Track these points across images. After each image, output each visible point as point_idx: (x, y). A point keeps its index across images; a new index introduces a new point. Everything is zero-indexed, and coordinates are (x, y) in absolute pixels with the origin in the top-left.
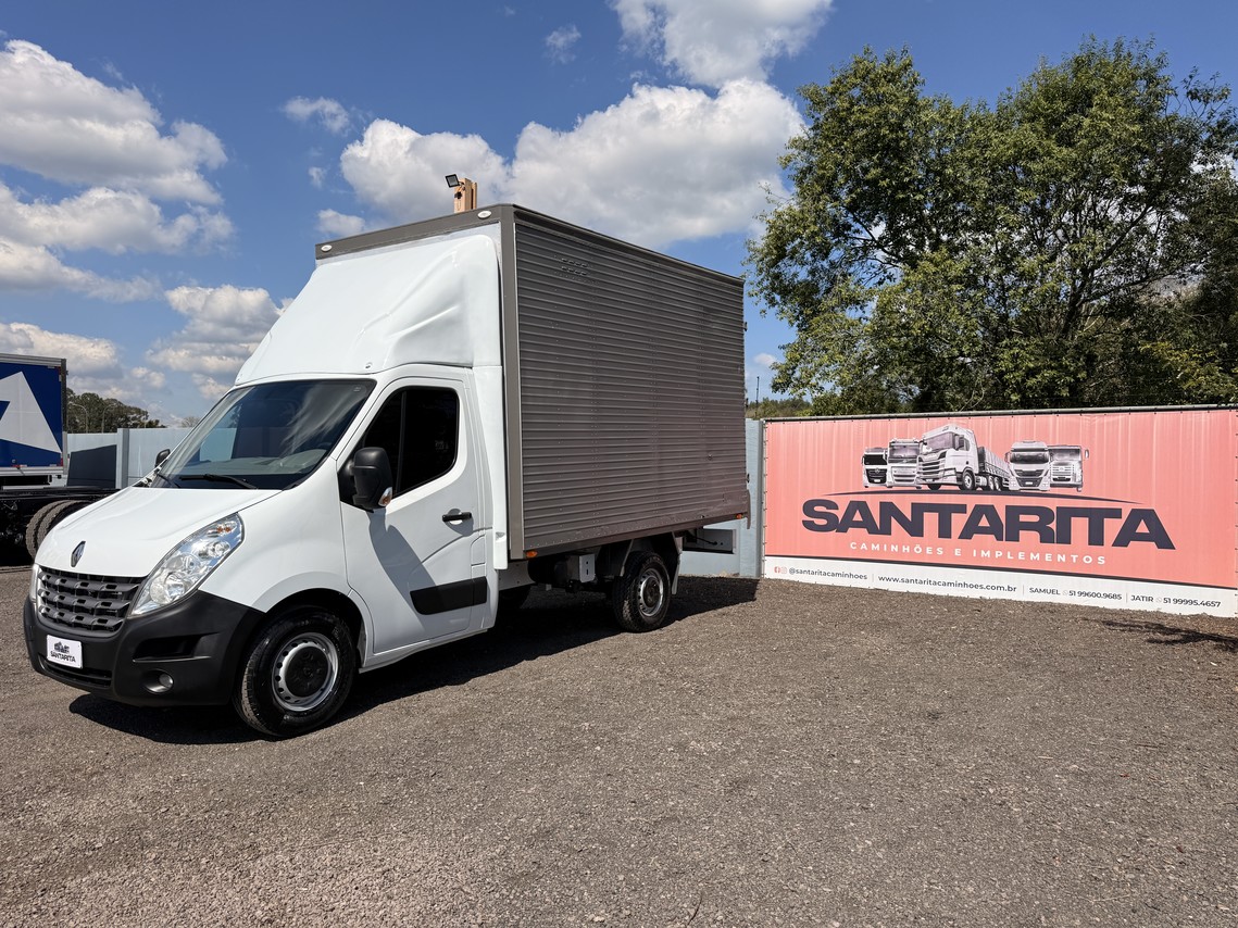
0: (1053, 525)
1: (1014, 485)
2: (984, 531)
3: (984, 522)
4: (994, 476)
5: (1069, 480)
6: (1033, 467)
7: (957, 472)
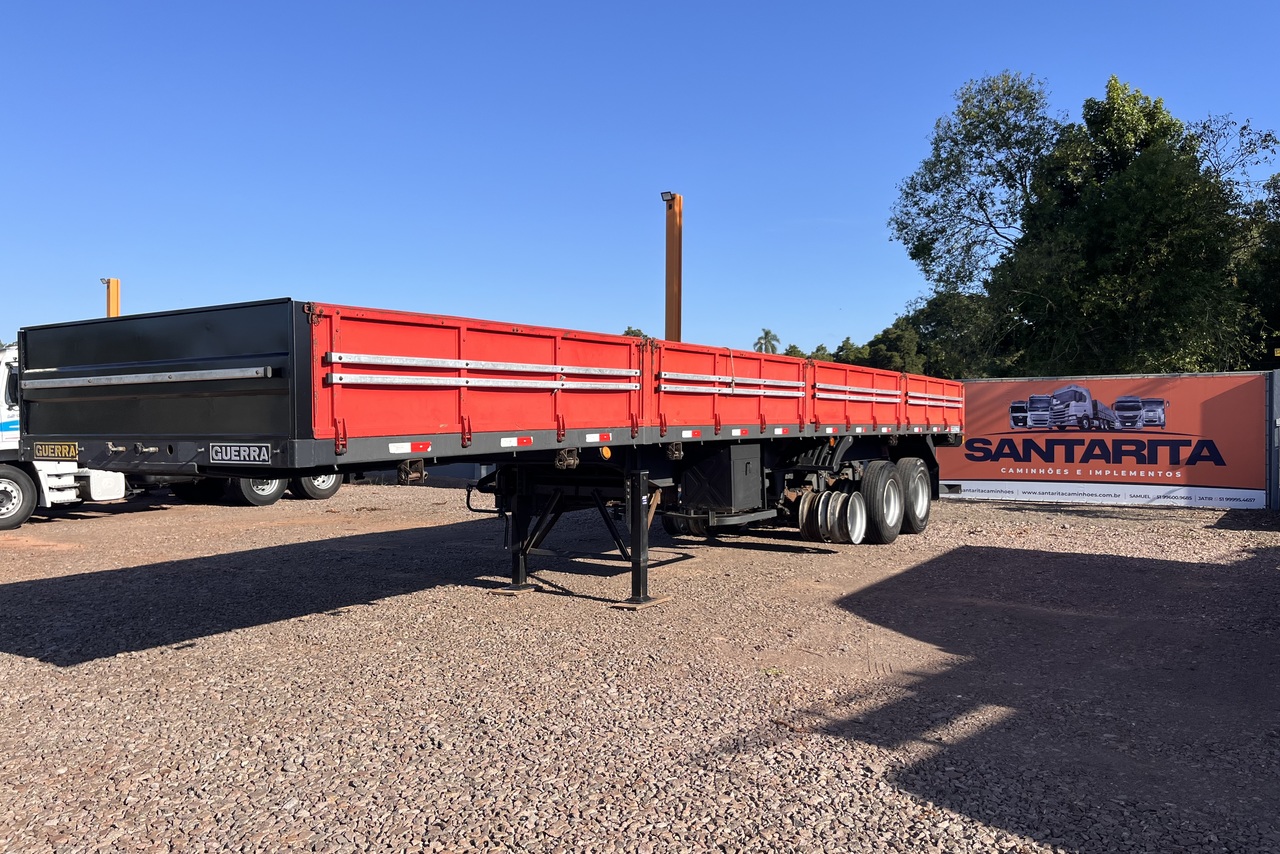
1: (1118, 425)
2: (1097, 457)
3: (1097, 451)
4: (1104, 419)
5: (1156, 421)
6: (1131, 413)
7: (1078, 418)
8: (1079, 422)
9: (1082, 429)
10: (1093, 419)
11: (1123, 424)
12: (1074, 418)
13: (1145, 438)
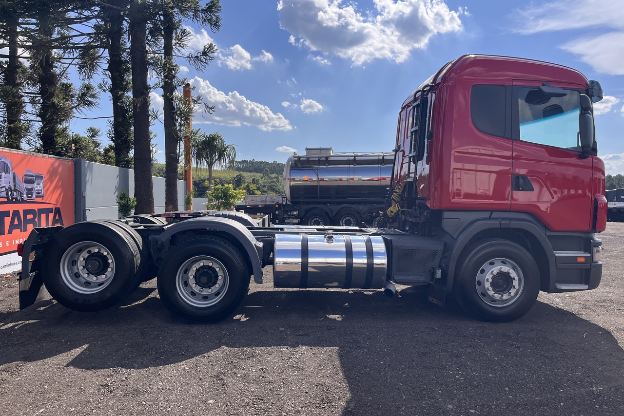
0: (36, 220)
1: (25, 197)
2: (16, 227)
3: (16, 222)
4: (19, 191)
5: (40, 193)
6: (29, 186)
7: (6, 189)
8: (7, 194)
9: (10, 201)
10: (14, 191)
11: (27, 194)
12: (4, 189)
13: (36, 207)
